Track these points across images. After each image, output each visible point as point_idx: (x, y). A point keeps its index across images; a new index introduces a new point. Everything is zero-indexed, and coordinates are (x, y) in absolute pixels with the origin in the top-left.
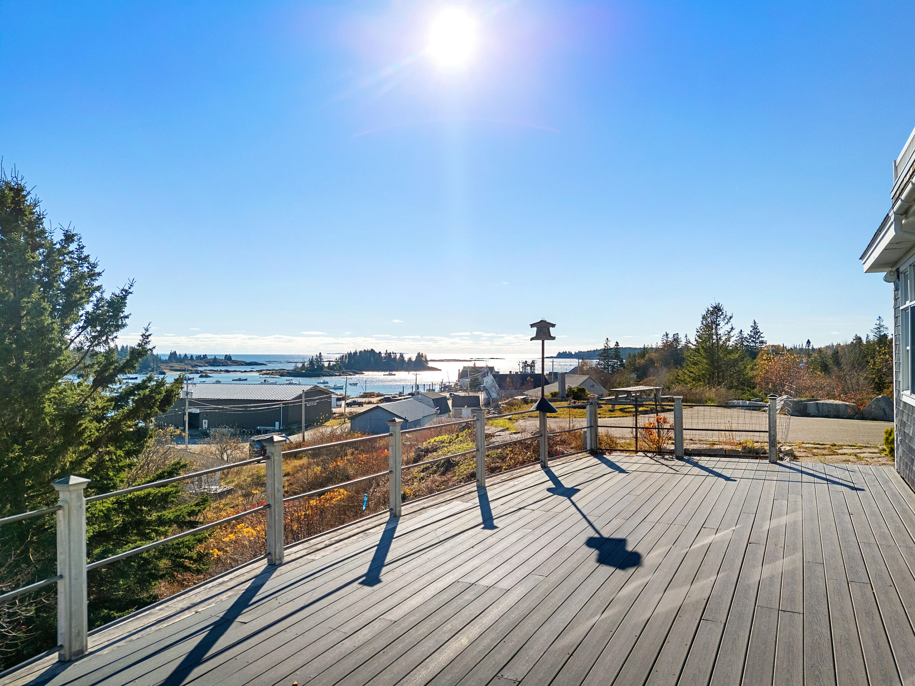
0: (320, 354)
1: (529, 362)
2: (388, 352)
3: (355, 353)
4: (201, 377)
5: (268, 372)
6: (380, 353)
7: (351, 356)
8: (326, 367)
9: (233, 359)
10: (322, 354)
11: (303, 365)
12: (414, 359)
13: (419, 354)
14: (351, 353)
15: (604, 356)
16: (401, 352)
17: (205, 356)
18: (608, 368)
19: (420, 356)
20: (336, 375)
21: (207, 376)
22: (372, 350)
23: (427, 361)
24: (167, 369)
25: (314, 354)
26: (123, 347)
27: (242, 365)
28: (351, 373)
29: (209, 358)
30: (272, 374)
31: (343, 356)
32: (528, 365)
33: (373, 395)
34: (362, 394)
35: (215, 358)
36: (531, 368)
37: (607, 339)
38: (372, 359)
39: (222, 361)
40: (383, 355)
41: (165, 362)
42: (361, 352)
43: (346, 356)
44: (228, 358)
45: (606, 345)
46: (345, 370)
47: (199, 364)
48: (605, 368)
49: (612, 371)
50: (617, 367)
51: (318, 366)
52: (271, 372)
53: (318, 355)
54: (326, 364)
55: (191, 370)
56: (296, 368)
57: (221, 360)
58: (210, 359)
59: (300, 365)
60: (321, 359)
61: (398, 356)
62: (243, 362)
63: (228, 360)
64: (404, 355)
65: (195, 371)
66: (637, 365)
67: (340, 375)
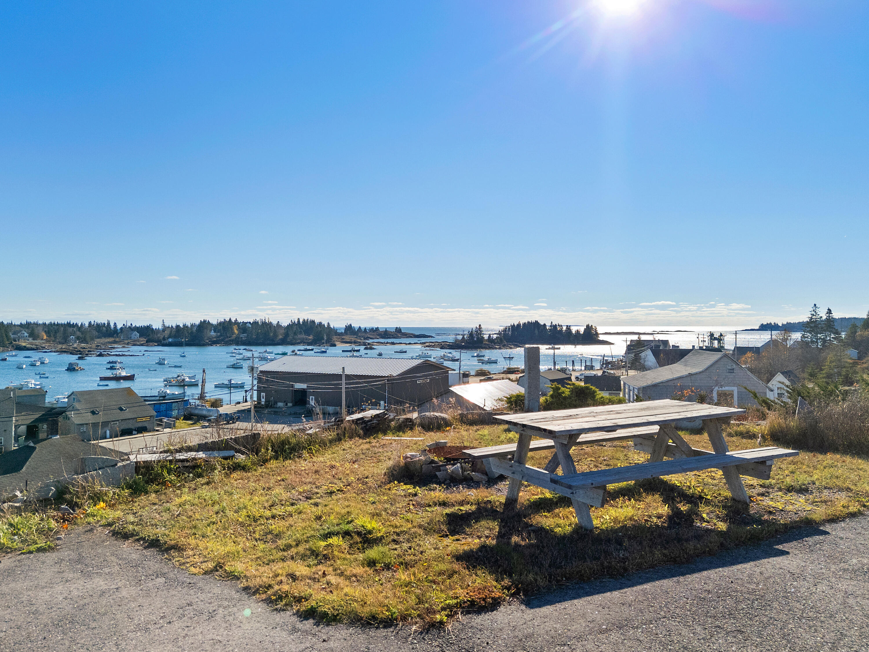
0: (480, 325)
1: (716, 335)
2: (554, 324)
3: (519, 325)
4: (366, 349)
5: (431, 344)
6: (545, 324)
7: (515, 328)
8: (486, 340)
9: (402, 331)
10: (482, 326)
11: (463, 337)
12: (582, 332)
13: (588, 326)
14: (514, 325)
15: (811, 327)
16: (568, 324)
17: (377, 329)
18: (817, 342)
19: (589, 328)
20: (496, 348)
21: (371, 348)
22: (537, 322)
23: (597, 334)
24: (339, 341)
25: (474, 326)
26: (304, 320)
27: (411, 337)
28: (512, 346)
29: (380, 330)
30: (433, 346)
31: (506, 328)
32: (715, 339)
33: (518, 371)
34: (505, 369)
35: (386, 331)
36: (719, 342)
37: (815, 305)
38: (536, 332)
39: (393, 334)
40: (548, 328)
41: (341, 334)
42: (524, 324)
43: (509, 328)
44: (398, 330)
45: (813, 313)
46: (506, 343)
47: (371, 336)
48: (812, 342)
49: (823, 345)
50: (830, 340)
51: (478, 338)
52: (433, 344)
53: (478, 327)
54: (486, 337)
55: (360, 342)
56: (456, 340)
57: (391, 332)
58: (382, 332)
59: (460, 337)
60: (481, 331)
61: (564, 328)
62: (412, 334)
63: (399, 333)
64: (572, 328)
65: (363, 343)
66: (858, 338)
67: (500, 348)
